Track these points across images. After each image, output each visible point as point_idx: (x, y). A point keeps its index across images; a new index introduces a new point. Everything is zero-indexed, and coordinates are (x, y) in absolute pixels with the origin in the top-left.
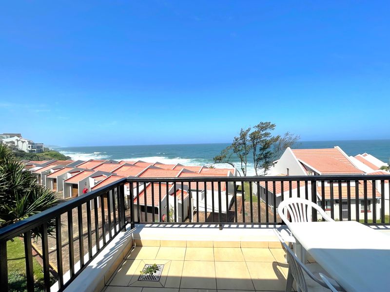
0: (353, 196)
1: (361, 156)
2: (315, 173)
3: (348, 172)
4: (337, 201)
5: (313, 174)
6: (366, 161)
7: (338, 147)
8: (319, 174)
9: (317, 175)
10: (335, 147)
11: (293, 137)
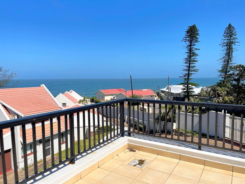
0: (56, 131)
1: (69, 93)
2: (18, 116)
3: (49, 110)
4: (40, 142)
5: (16, 117)
6: (71, 97)
7: (43, 85)
8: (22, 117)
9: (20, 117)
10: (41, 85)
11: (9, 74)
